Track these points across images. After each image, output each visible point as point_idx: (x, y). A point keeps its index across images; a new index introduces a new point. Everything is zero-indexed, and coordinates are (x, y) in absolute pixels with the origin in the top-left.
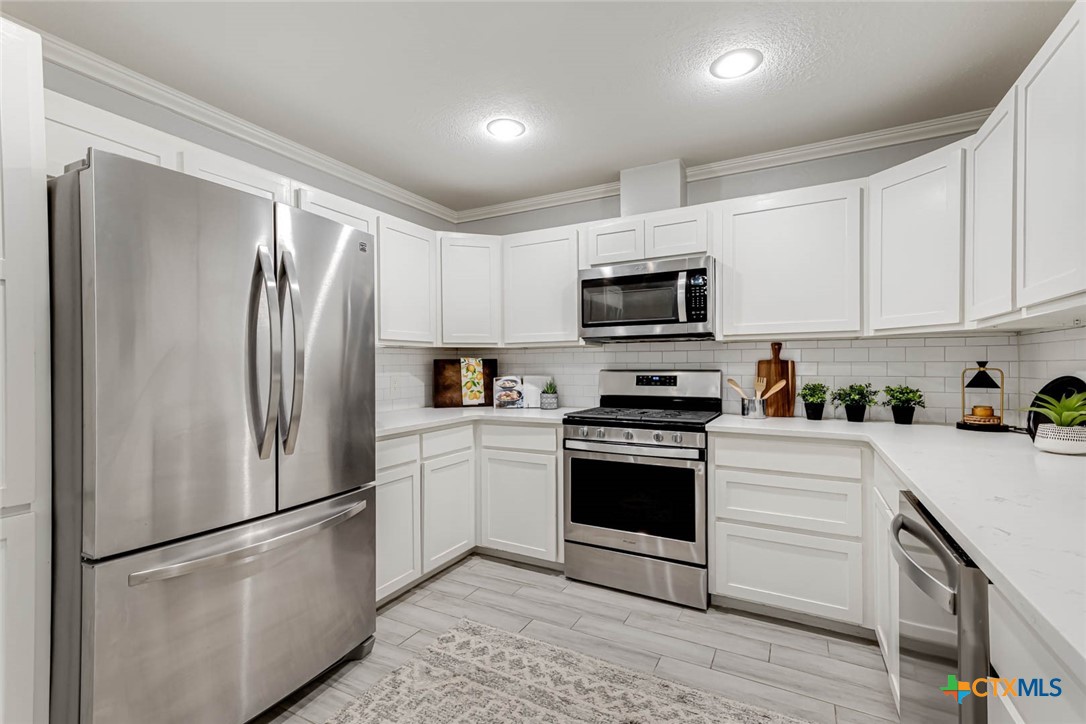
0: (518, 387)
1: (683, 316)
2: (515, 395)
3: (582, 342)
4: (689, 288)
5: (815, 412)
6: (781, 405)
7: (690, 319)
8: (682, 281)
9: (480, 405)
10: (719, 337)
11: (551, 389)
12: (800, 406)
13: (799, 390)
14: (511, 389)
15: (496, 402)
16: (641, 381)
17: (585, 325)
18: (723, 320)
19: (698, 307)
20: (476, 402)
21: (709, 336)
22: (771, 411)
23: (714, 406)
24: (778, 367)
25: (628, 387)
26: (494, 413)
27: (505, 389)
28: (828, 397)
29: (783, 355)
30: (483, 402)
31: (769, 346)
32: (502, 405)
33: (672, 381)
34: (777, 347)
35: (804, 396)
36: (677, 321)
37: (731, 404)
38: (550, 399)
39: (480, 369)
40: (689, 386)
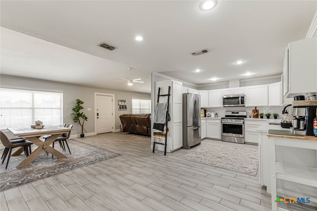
0: (210, 114)
1: (240, 103)
2: (210, 115)
3: (223, 107)
4: (241, 99)
5: (262, 117)
6: (256, 116)
7: (241, 104)
8: (240, 98)
9: (204, 117)
10: (246, 106)
11: (217, 114)
12: (259, 116)
13: (259, 114)
14: (209, 114)
15: (207, 116)
16: (232, 113)
17: (224, 104)
18: (247, 104)
19: (243, 102)
20: (203, 116)
21: (245, 106)
22: (255, 117)
23: (245, 117)
24: (256, 110)
25: (230, 114)
26: (207, 118)
27: (208, 114)
28: (264, 115)
29: (257, 109)
30: (204, 116)
31: (254, 108)
32: (208, 117)
33: (238, 113)
34: (256, 108)
35: (260, 115)
36: (239, 104)
37: (248, 116)
38: (216, 116)
39: (203, 111)
40: (241, 114)
